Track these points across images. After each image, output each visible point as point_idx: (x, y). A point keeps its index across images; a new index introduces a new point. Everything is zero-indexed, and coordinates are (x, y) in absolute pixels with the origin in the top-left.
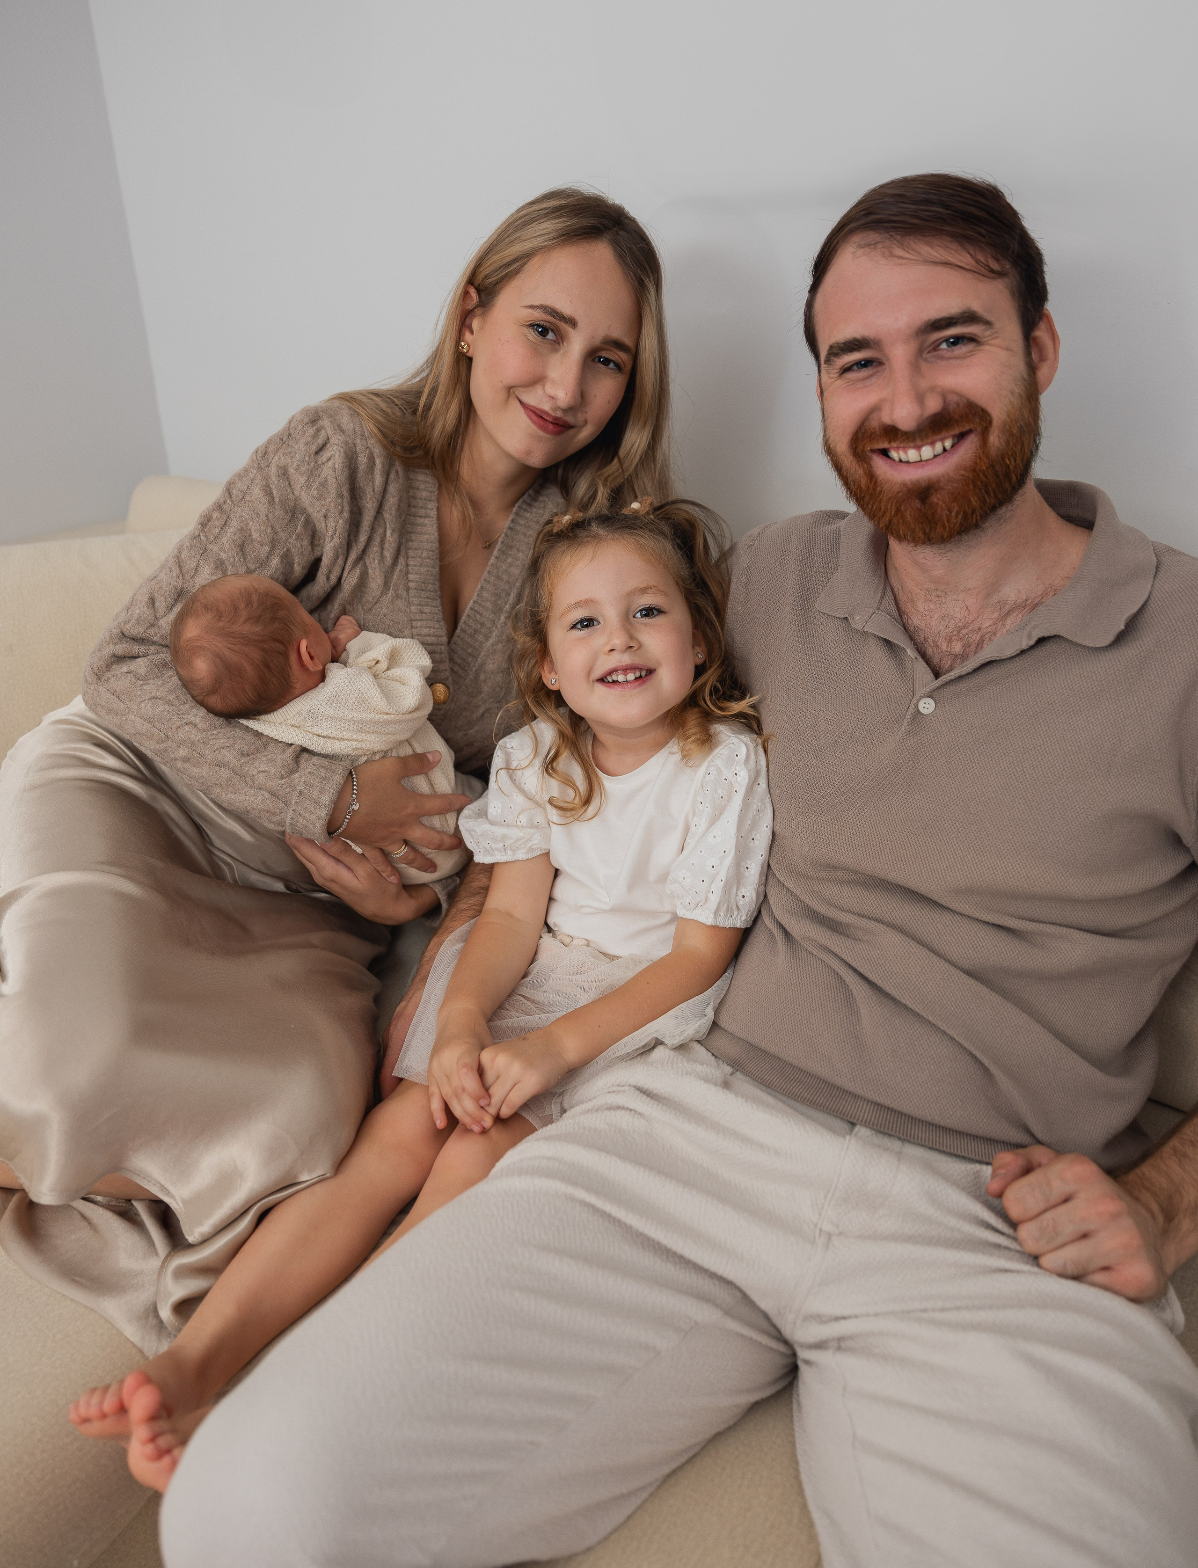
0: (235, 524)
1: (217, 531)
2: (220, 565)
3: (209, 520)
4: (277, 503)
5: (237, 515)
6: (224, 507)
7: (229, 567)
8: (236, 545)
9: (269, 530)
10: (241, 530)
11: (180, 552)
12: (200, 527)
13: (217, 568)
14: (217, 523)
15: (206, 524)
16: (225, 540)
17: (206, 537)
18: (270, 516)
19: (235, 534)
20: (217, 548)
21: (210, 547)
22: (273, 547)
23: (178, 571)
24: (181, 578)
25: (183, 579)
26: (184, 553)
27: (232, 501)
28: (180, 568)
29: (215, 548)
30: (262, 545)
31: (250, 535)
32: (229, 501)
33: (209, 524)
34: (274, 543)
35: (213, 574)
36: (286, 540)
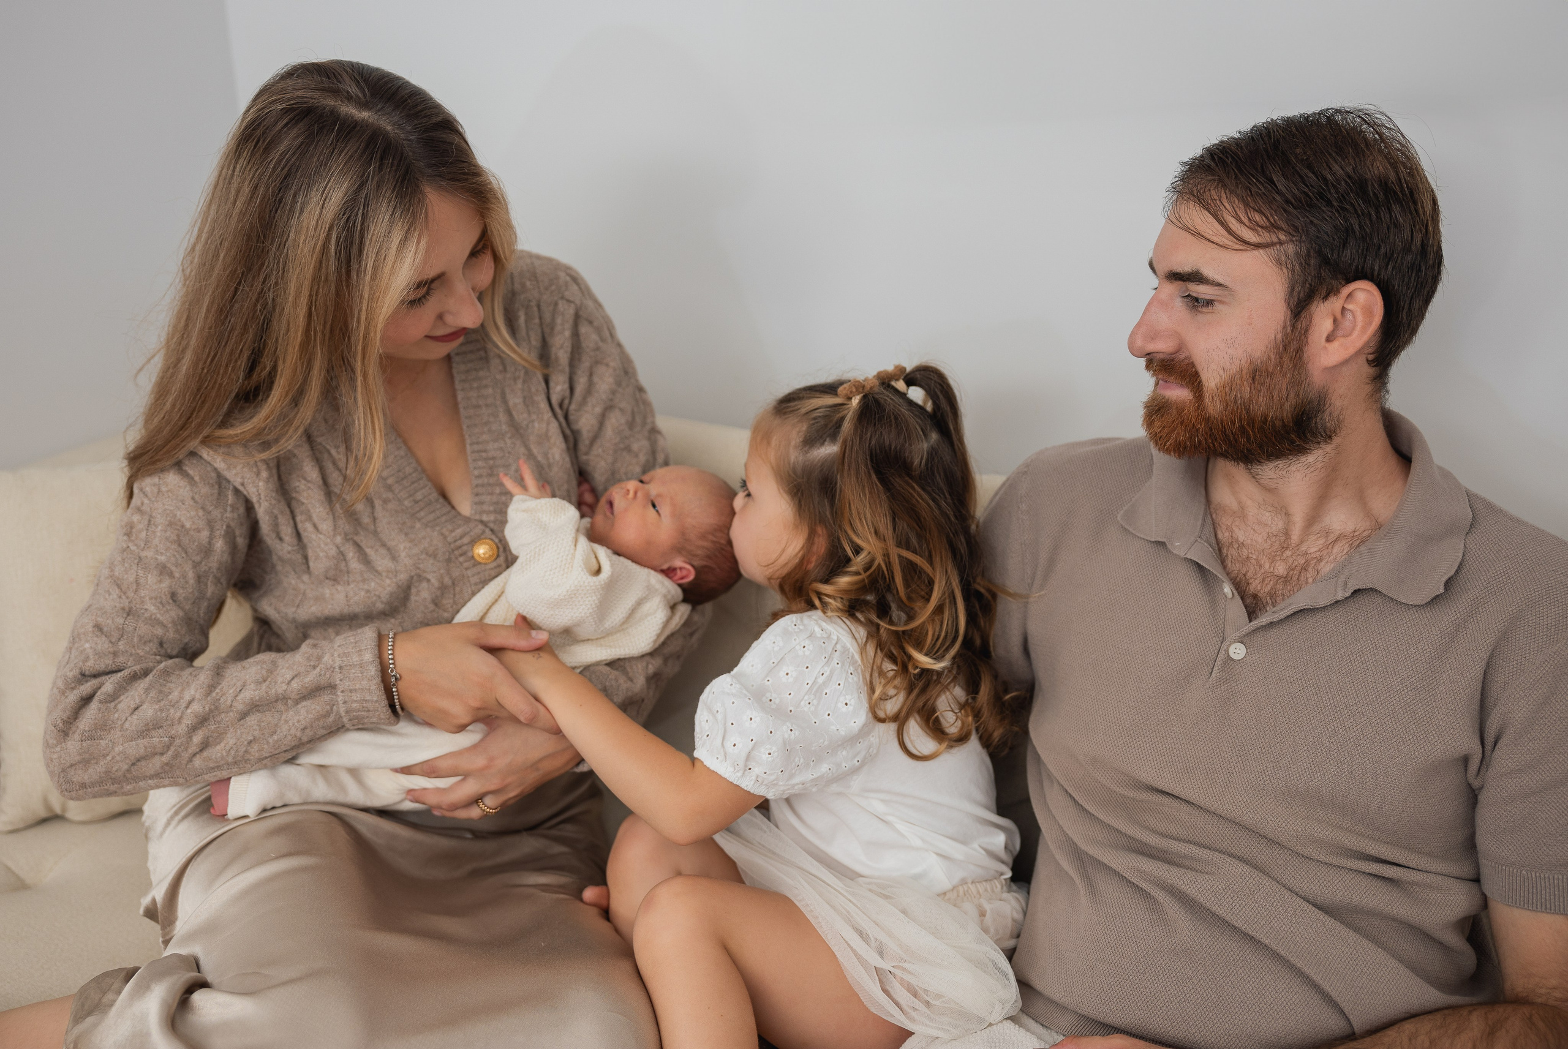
0: (160, 520)
1: (143, 534)
2: (163, 570)
3: (132, 528)
4: (198, 481)
5: (160, 511)
6: (143, 508)
7: (174, 569)
8: (171, 542)
9: (201, 513)
10: (171, 524)
11: (112, 571)
12: (125, 538)
13: (161, 573)
14: (141, 526)
15: (131, 532)
16: (156, 541)
17: (136, 545)
18: (197, 497)
19: (166, 531)
20: (152, 553)
21: (143, 554)
22: (212, 530)
23: (117, 591)
24: (124, 597)
25: (127, 598)
26: (117, 569)
27: (149, 499)
28: (119, 586)
29: (149, 553)
30: (199, 531)
31: (183, 526)
32: (146, 501)
33: (134, 530)
34: (210, 524)
35: (160, 581)
36: (222, 516)
